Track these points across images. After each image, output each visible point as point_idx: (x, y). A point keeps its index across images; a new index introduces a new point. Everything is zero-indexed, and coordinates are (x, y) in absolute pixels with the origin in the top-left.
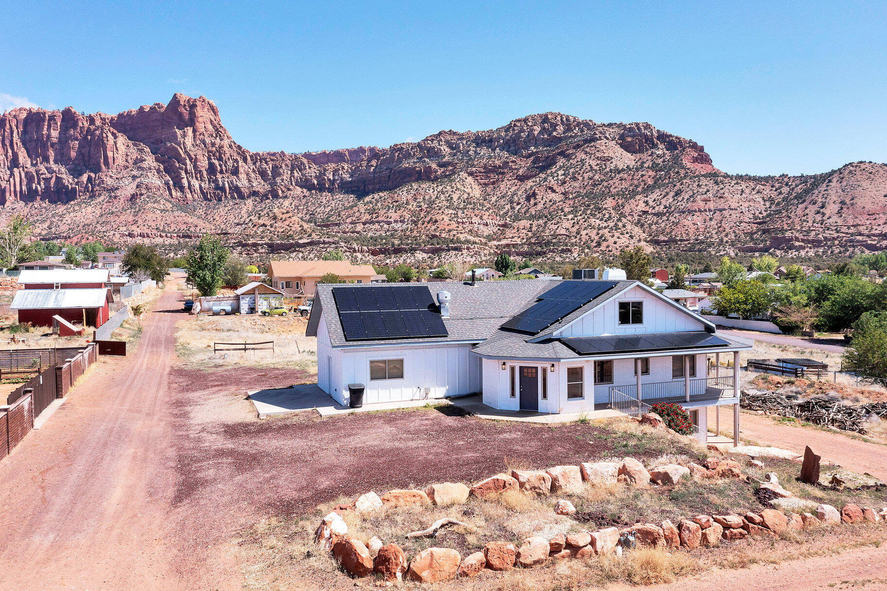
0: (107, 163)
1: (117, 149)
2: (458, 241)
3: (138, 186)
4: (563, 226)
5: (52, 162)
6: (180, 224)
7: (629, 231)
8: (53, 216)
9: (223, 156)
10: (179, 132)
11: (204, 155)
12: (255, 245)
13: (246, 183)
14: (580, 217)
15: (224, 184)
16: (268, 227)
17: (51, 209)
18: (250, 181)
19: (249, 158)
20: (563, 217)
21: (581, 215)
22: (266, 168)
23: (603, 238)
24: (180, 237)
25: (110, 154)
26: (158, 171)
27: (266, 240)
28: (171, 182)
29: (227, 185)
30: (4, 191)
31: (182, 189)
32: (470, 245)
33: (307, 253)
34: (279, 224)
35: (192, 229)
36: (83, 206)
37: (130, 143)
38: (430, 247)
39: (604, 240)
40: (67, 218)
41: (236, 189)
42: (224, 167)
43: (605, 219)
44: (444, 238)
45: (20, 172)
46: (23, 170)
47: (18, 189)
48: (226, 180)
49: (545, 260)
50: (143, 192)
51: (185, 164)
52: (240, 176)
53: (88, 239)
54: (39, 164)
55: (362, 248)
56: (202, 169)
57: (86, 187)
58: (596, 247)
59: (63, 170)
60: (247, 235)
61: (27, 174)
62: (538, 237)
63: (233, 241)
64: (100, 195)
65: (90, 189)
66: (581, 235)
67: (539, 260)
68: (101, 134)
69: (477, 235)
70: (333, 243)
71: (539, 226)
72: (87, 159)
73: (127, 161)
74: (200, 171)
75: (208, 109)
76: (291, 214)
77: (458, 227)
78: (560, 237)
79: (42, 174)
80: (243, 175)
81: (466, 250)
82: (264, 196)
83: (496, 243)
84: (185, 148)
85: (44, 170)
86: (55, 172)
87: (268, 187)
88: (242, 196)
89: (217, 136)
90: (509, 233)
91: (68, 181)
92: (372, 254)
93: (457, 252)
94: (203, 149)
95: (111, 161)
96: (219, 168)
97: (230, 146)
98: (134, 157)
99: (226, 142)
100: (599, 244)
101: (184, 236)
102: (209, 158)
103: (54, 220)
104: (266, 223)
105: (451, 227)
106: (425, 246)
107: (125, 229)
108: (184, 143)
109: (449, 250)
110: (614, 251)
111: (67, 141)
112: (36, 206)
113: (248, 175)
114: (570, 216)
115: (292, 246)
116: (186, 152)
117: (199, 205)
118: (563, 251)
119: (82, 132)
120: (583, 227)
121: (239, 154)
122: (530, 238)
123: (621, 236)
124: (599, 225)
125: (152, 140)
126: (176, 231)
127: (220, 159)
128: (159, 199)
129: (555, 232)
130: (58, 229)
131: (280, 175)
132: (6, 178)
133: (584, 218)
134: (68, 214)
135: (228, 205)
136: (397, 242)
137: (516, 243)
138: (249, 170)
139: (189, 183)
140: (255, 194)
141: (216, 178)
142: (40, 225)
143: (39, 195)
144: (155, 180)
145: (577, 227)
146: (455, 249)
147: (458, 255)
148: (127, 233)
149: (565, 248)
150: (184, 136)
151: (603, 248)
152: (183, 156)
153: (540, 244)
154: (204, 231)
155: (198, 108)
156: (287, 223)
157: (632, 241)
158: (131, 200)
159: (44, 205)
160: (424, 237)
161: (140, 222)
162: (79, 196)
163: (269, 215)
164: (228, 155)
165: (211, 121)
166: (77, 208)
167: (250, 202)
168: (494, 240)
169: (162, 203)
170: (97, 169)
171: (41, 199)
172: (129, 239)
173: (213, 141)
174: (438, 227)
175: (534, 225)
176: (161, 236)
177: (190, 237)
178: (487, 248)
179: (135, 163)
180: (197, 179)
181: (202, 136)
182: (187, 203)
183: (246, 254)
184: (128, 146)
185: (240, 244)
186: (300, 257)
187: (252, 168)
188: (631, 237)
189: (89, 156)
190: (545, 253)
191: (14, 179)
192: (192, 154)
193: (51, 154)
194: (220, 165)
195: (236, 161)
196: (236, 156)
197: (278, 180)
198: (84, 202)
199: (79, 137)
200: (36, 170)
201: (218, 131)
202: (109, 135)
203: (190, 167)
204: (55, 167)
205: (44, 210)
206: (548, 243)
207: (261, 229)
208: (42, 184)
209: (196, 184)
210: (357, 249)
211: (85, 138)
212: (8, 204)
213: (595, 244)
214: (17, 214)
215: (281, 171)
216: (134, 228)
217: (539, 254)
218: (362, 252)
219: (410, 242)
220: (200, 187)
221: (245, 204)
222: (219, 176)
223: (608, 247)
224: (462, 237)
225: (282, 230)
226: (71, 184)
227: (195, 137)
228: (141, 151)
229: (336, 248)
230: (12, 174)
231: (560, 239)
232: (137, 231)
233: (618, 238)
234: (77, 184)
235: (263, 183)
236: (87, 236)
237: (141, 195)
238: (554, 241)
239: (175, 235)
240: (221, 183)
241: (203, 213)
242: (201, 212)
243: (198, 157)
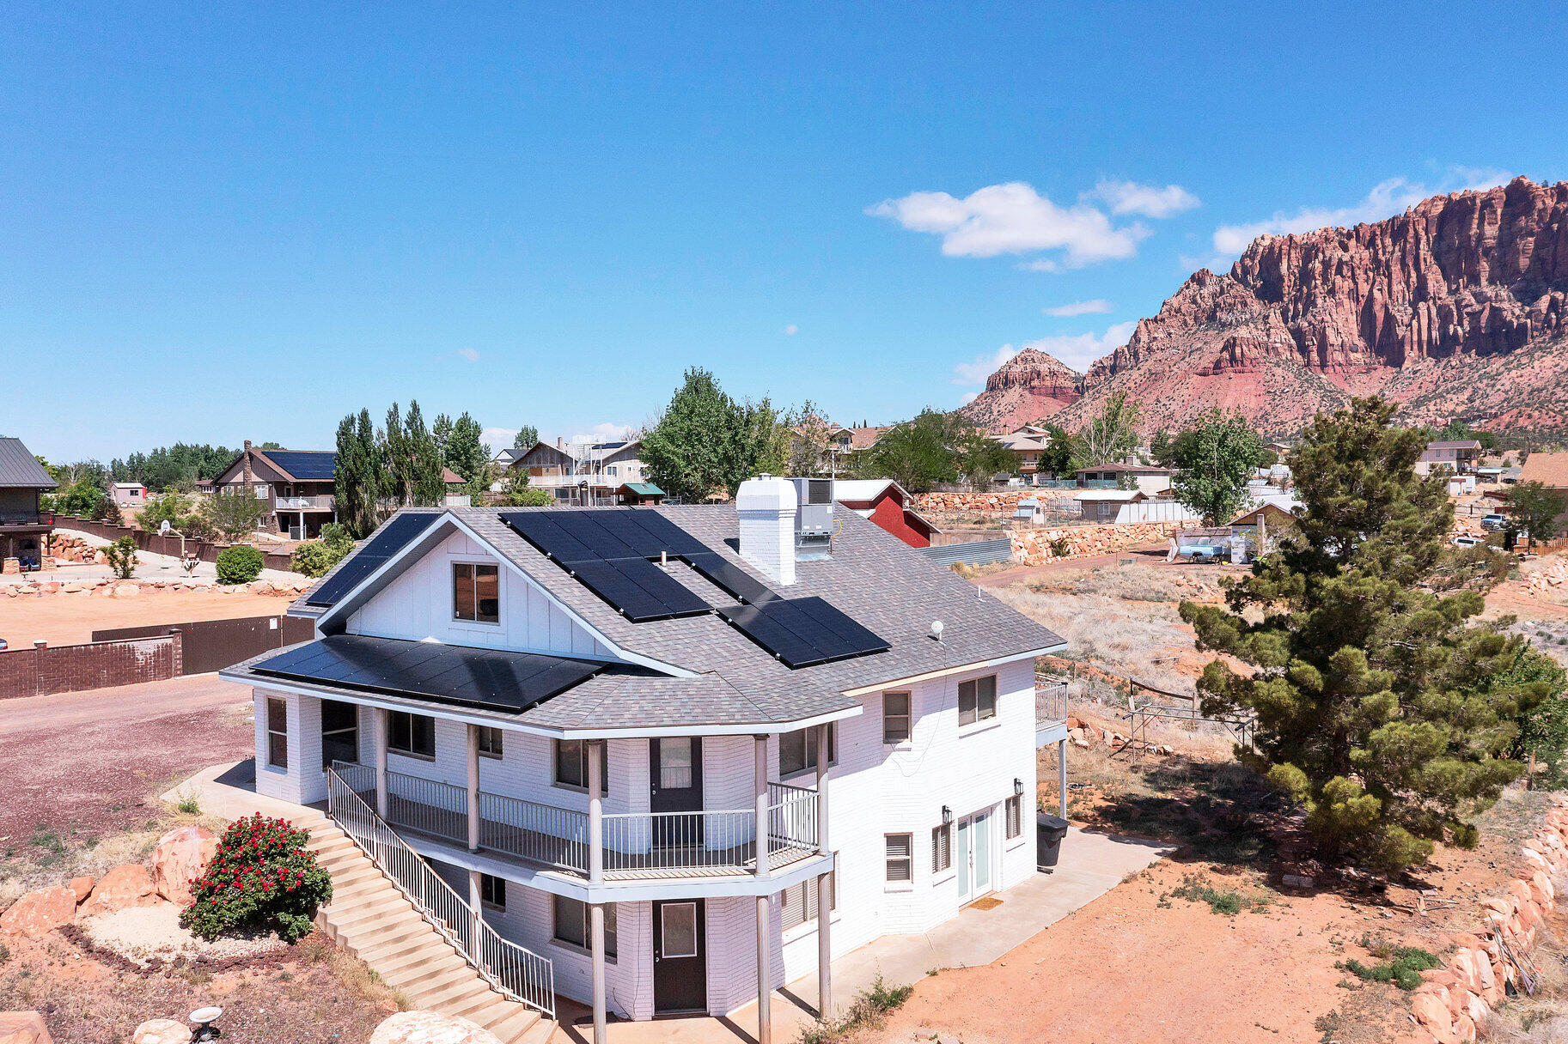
5: (1484, 282)
8: (1480, 379)
17: (1480, 366)
30: (1402, 343)
36: (1536, 355)
40: (1502, 382)
45: (1428, 309)
46: (1435, 303)
47: (1425, 337)
53: (1530, 416)
54: (1461, 290)
57: (1547, 320)
59: (1504, 294)
61: (1440, 309)
65: (1554, 322)
72: (1549, 267)
79: (1467, 306)
85: (1467, 296)
86: (1489, 299)
91: (1513, 313)
103: (1479, 385)
111: (1512, 241)
112: (1454, 363)
119: (1541, 218)
130: (1485, 400)
132: (1406, 320)
134: (1506, 373)
142: (1454, 397)
143: (1459, 344)
159: (1468, 360)
162: (1532, 337)
166: (1525, 360)
171: (1463, 351)
189: (1555, 264)
191: (1419, 321)
193: (1484, 267)
198: (1540, 348)
199: (1537, 230)
200: (1456, 301)
204: (1489, 290)
205: (1467, 369)
208: (1466, 323)
211: (1548, 227)
212: (1407, 364)
214: (1420, 380)
226: (1518, 317)
230: (1416, 314)
234: (1529, 316)
236: (1528, 411)
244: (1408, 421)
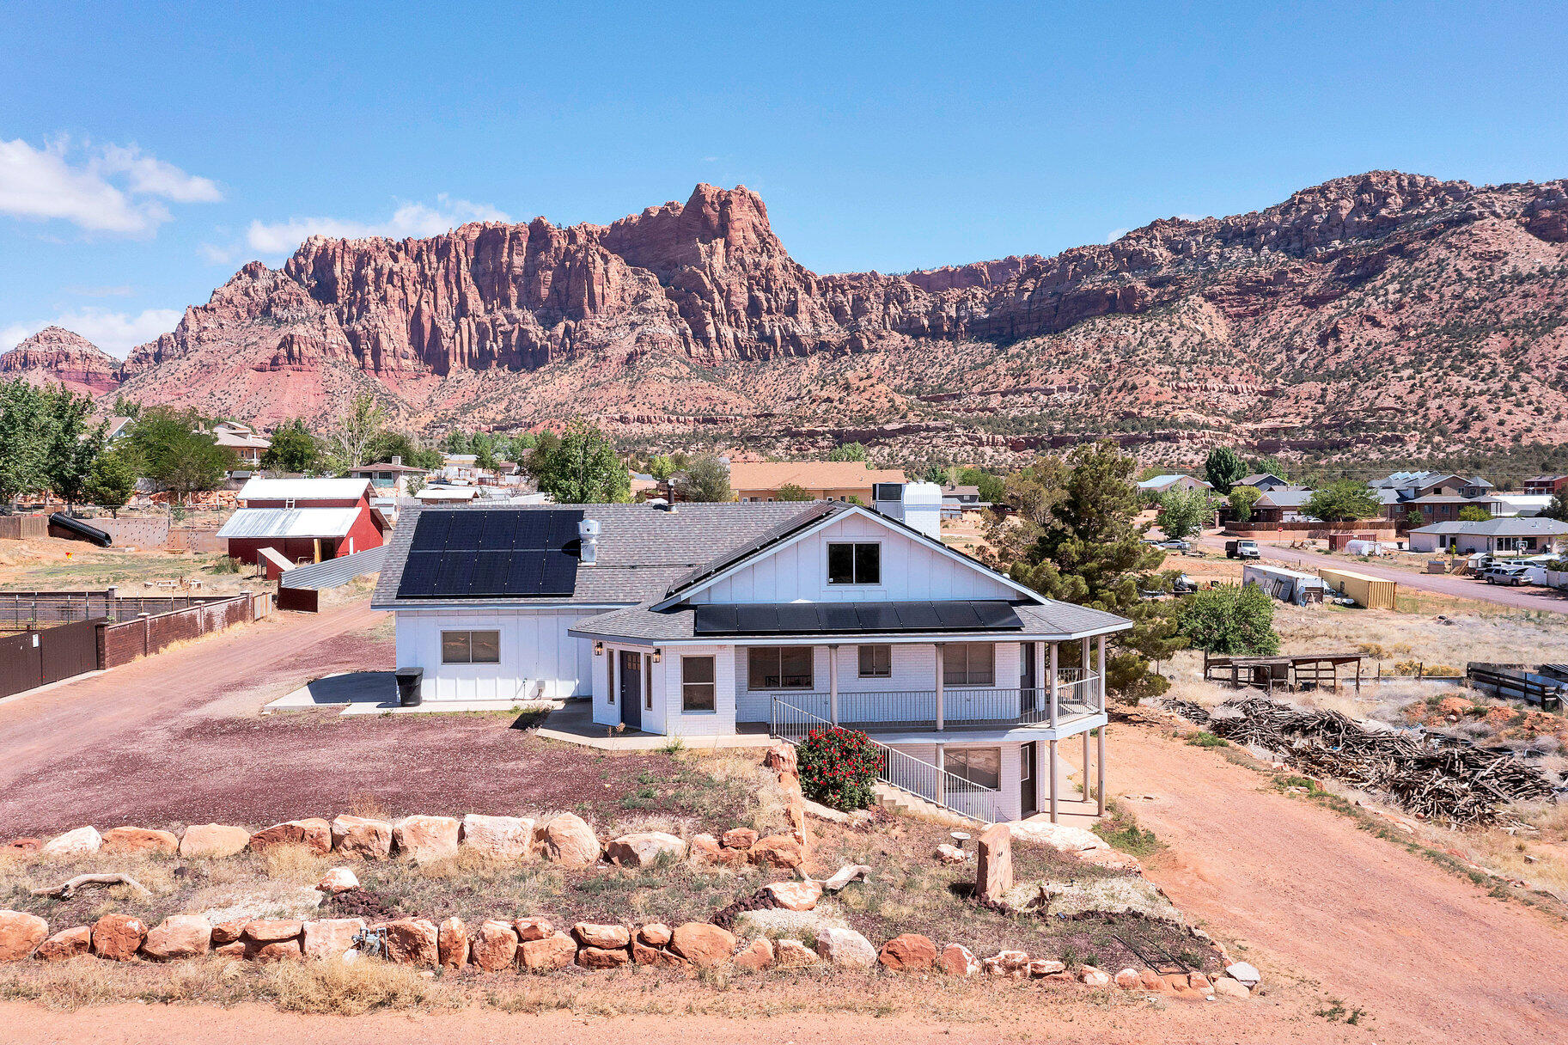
0: (593, 305)
1: (608, 281)
2: (1174, 423)
3: (638, 340)
4: (1390, 392)
5: (514, 306)
6: (700, 401)
7: (1534, 399)
8: (513, 391)
9: (772, 284)
10: (703, 248)
11: (741, 284)
12: (812, 434)
13: (809, 328)
14: (1429, 374)
15: (773, 331)
16: (835, 404)
17: (511, 381)
18: (815, 324)
19: (814, 285)
20: (1390, 374)
21: (1429, 370)
22: (842, 302)
23: (1475, 415)
24: (698, 421)
25: (598, 289)
26: (670, 314)
27: (831, 426)
28: (689, 332)
29: (778, 334)
30: (446, 354)
31: (706, 341)
32: (1194, 431)
33: (897, 448)
34: (854, 397)
35: (719, 408)
36: (556, 374)
37: (629, 269)
38: (1119, 434)
39: (1477, 418)
40: (532, 395)
41: (792, 339)
42: (773, 303)
43: (1482, 375)
44: (1148, 418)
45: (469, 324)
46: (474, 320)
47: (466, 350)
48: (777, 324)
49: (1347, 459)
50: (645, 348)
51: (712, 301)
52: (800, 317)
53: (559, 427)
54: (496, 310)
55: (993, 438)
56: (738, 308)
57: (563, 344)
58: (1458, 431)
59: (530, 317)
60: (800, 417)
61: (478, 325)
62: (1336, 414)
63: (778, 428)
64: (582, 356)
65: (568, 346)
66: (1428, 409)
67: (1335, 458)
68: (586, 257)
69: (1213, 413)
70: (944, 429)
71: (1339, 392)
72: (563, 298)
73: (623, 299)
74: (736, 311)
75: (750, 207)
76: (874, 381)
77: (1176, 398)
78: (1383, 413)
79: (500, 325)
80: (804, 316)
81: (1187, 441)
82: (838, 349)
83: (1251, 426)
84: (712, 274)
85: (502, 319)
86: (517, 321)
87: (845, 334)
88: (802, 352)
89: (763, 251)
90: (1278, 407)
91: (537, 336)
92: (1013, 448)
93: (1169, 444)
94: (740, 274)
95: (598, 300)
96: (765, 305)
97: (785, 267)
98: (634, 293)
99: (778, 260)
100: (1465, 426)
101: (706, 421)
102: (750, 289)
103: (514, 397)
104: (832, 396)
105: (1161, 399)
106: (1109, 433)
107: (614, 409)
108: (711, 265)
109: (1153, 441)
110: (1498, 440)
111: (535, 272)
112: (490, 376)
113: (812, 314)
114: (1406, 373)
115: (873, 434)
116: (714, 280)
117: (733, 368)
118: (1385, 440)
119: (557, 255)
120: (1432, 392)
121: (798, 279)
122: (1320, 417)
123: (1515, 410)
124: (1468, 388)
125: (663, 264)
126: (694, 411)
127: (767, 290)
128: (669, 359)
129: (1372, 404)
130: (519, 411)
131: (865, 312)
132: (450, 334)
133: (1436, 375)
134: (534, 387)
135: (779, 366)
136: (1058, 426)
137: (1290, 425)
138: (815, 306)
139: (718, 331)
140: (823, 346)
141: (761, 321)
142: (494, 406)
143: (495, 359)
144: (664, 329)
145: (1420, 393)
146: (1166, 438)
147: (1171, 450)
148: (617, 417)
149: (1389, 434)
150: (711, 253)
151: (1474, 433)
152: (709, 287)
153: (1339, 427)
154: (737, 411)
155: (734, 206)
156: (866, 395)
157: (1539, 420)
158: (627, 362)
159: (502, 374)
160: (1109, 417)
161: (639, 398)
162: (552, 358)
163: (837, 383)
164: (781, 281)
165: (754, 226)
166: (548, 377)
167: (814, 361)
168: (1248, 420)
169: (674, 365)
170: (578, 315)
171: (498, 365)
172: (621, 426)
173: (757, 260)
174: (1137, 399)
175: (1330, 391)
176: (670, 421)
177: (714, 422)
178: (1230, 435)
179: (635, 302)
180: (730, 324)
181: (739, 253)
182: (714, 365)
183: (797, 449)
184: (625, 275)
185: (788, 432)
186: (885, 454)
187: (819, 302)
188: (1539, 411)
189: (568, 296)
190: (1348, 444)
191: (461, 335)
192: (723, 283)
193: (513, 292)
194: (768, 300)
195: (793, 291)
196: (793, 284)
197: (863, 321)
198: (559, 368)
199: (554, 265)
200: (491, 320)
201: (766, 243)
202: (598, 258)
203: (719, 305)
204: (518, 313)
205: (501, 382)
206: (1357, 425)
207: (824, 406)
208: (500, 340)
209: (728, 332)
210: (985, 439)
211: (562, 264)
212: (451, 373)
213: (1457, 427)
214: (463, 389)
215: (868, 305)
216: (629, 407)
217: (1336, 446)
218: (994, 444)
219: (1082, 425)
220: (736, 337)
221: (807, 365)
222: (765, 318)
223: (1485, 431)
224: (1181, 416)
225: (858, 408)
226: (541, 340)
227: (727, 255)
228: (645, 281)
229: (949, 437)
230: (458, 328)
231: (1381, 417)
232: (633, 413)
233: (1509, 413)
234: (549, 339)
235: (837, 328)
236: (557, 422)
237: (643, 353)
238: (1369, 420)
239: (692, 418)
240: (768, 330)
241: (738, 381)
242: (735, 379)
243: (732, 287)
244: (458, 426)
